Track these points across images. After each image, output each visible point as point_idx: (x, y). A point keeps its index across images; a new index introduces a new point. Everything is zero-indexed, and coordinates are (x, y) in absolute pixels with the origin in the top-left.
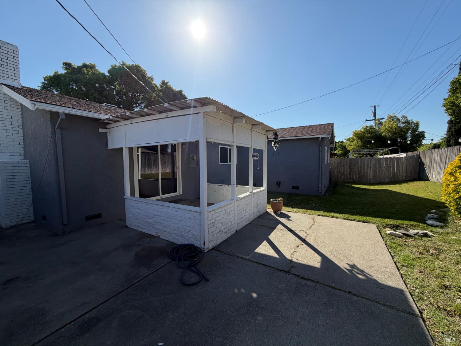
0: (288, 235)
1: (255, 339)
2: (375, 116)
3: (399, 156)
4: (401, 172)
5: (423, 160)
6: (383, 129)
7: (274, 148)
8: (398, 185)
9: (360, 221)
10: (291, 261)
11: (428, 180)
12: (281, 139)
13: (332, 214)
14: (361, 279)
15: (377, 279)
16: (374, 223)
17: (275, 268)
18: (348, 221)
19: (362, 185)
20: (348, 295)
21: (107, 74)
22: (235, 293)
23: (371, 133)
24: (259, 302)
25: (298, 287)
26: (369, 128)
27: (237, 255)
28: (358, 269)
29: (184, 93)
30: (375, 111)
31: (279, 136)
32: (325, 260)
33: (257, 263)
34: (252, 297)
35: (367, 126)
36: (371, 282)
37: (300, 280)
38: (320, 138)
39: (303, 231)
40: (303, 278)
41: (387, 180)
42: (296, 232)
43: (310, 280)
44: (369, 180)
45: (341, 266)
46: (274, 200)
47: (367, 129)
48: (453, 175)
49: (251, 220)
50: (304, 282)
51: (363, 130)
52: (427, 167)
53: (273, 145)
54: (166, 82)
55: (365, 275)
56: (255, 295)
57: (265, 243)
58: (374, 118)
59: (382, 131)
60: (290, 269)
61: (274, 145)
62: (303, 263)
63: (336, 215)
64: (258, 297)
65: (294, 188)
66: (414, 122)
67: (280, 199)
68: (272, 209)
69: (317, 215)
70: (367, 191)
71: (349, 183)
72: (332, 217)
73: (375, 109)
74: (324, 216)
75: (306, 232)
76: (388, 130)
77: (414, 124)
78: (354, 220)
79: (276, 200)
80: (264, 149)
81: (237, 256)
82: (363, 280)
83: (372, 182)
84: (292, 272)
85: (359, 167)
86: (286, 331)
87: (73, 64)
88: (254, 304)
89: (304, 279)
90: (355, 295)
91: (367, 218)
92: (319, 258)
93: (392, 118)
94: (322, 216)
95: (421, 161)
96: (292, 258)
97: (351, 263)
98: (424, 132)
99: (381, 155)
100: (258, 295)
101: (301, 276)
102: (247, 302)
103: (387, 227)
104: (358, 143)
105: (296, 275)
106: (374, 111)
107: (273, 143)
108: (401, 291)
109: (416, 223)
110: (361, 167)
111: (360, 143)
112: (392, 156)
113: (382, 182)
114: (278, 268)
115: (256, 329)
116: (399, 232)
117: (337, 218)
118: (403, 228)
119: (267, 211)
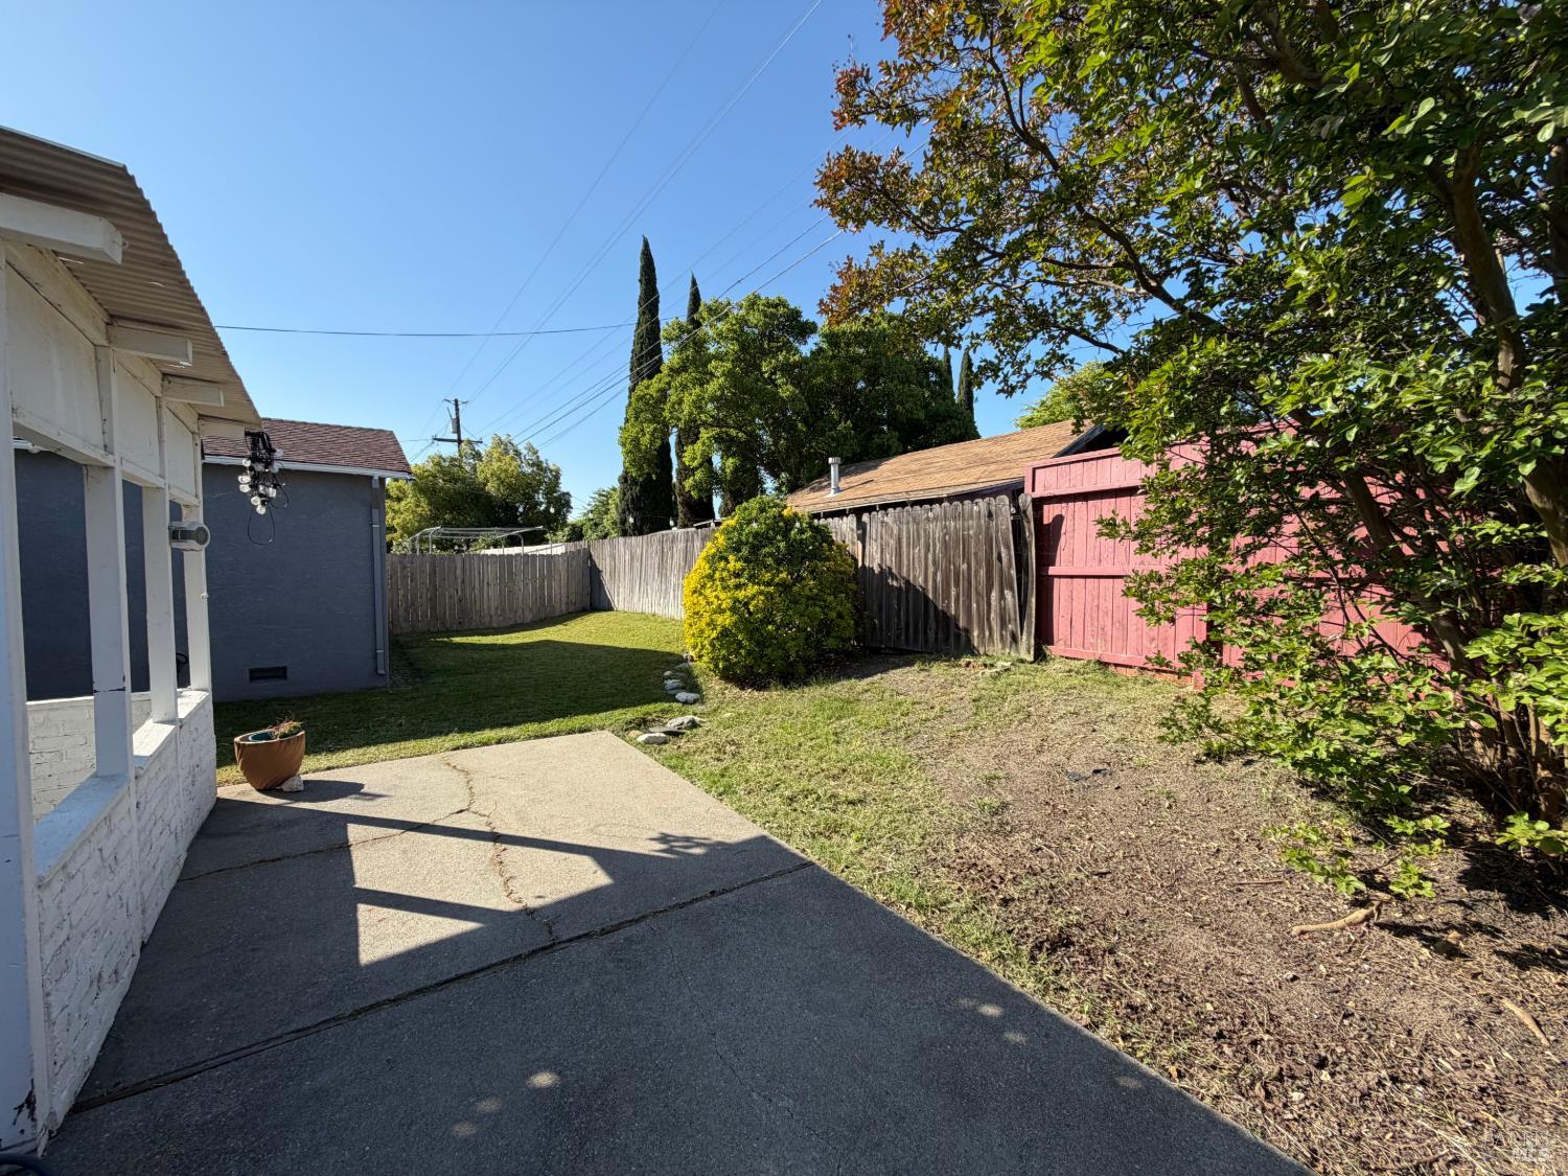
0: (425, 843)
1: (680, 1165)
2: (458, 430)
3: (549, 552)
4: (559, 591)
5: (596, 561)
6: (484, 472)
7: (256, 501)
8: (560, 627)
9: (571, 732)
10: (529, 912)
11: (610, 609)
12: (287, 465)
13: (488, 734)
14: (698, 856)
15: (720, 839)
16: (602, 728)
17: (503, 962)
18: (546, 740)
19: (479, 635)
20: (717, 900)
22: (466, 1140)
23: (454, 480)
24: (577, 1081)
25: (621, 960)
26: (447, 464)
27: (294, 1027)
28: (677, 839)
30: (457, 414)
31: (279, 453)
32: (604, 857)
33: (419, 991)
34: (540, 1091)
35: (440, 457)
36: (719, 850)
37: (606, 941)
38: (376, 478)
39: (461, 811)
40: (604, 932)
41: (529, 617)
42: (441, 823)
43: (622, 923)
44: (487, 619)
45: (647, 852)
46: (255, 738)
47: (441, 467)
48: (701, 594)
50: (619, 937)
51: (430, 466)
52: (606, 578)
53: (245, 489)
55: (699, 845)
56: (544, 1079)
57: (365, 913)
58: (455, 437)
59: (481, 478)
60: (550, 932)
61: (254, 486)
62: (563, 895)
63: (503, 732)
64: (559, 1073)
65: (256, 675)
66: (552, 467)
67: (285, 727)
68: (249, 780)
69: (447, 749)
70: (509, 652)
71: (439, 633)
72: (499, 742)
73: (457, 409)
74: (472, 746)
75: (473, 808)
76: (499, 479)
77: (551, 471)
78: (559, 733)
79: (267, 737)
80: (194, 501)
81: (299, 1031)
82: (705, 855)
83: (494, 625)
84: (564, 938)
85: (459, 581)
86: (711, 1070)
88: (571, 1100)
89: (608, 932)
90: (724, 892)
91: (579, 720)
92: (587, 862)
93: (505, 447)
94: (465, 747)
95: (594, 565)
96: (520, 902)
97: (655, 835)
98: (568, 494)
99: (488, 548)
100: (546, 1068)
101: (598, 930)
102: (546, 1117)
103: (632, 729)
104: (418, 506)
105: (579, 937)
106: (454, 417)
107: (245, 479)
108: (764, 838)
109: (667, 705)
110: (463, 582)
111: (425, 508)
112: (529, 550)
113: (519, 621)
114: (515, 954)
115: (653, 1143)
116: (657, 732)
117: (512, 740)
118: (654, 720)
119: (218, 799)
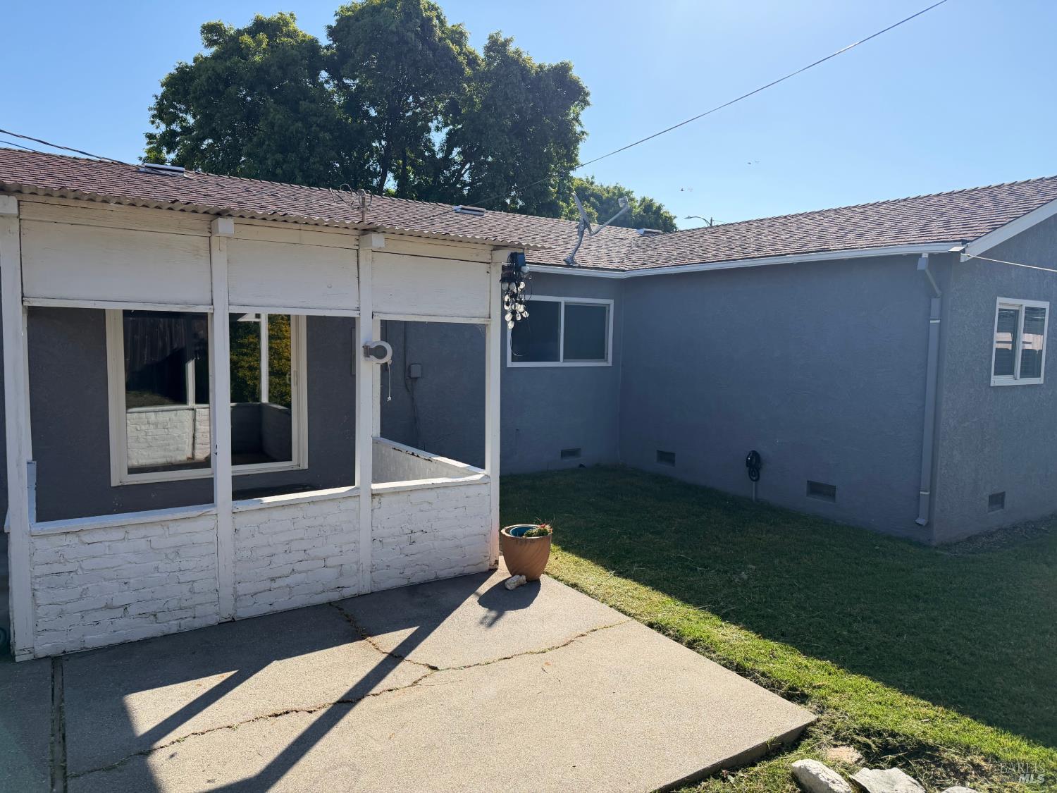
10: (146, 751)
21: (324, 41)
29: (574, 73)
39: (434, 668)
49: (347, 593)
54: (502, 39)
65: (814, 489)
87: (226, 26)
96: (174, 742)
119: (492, 570)
